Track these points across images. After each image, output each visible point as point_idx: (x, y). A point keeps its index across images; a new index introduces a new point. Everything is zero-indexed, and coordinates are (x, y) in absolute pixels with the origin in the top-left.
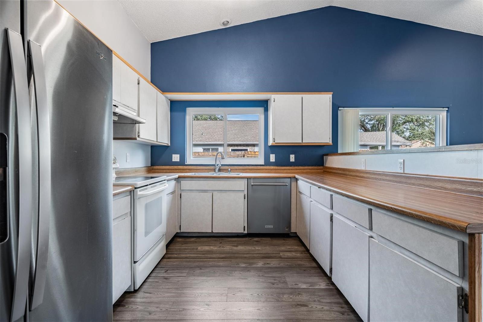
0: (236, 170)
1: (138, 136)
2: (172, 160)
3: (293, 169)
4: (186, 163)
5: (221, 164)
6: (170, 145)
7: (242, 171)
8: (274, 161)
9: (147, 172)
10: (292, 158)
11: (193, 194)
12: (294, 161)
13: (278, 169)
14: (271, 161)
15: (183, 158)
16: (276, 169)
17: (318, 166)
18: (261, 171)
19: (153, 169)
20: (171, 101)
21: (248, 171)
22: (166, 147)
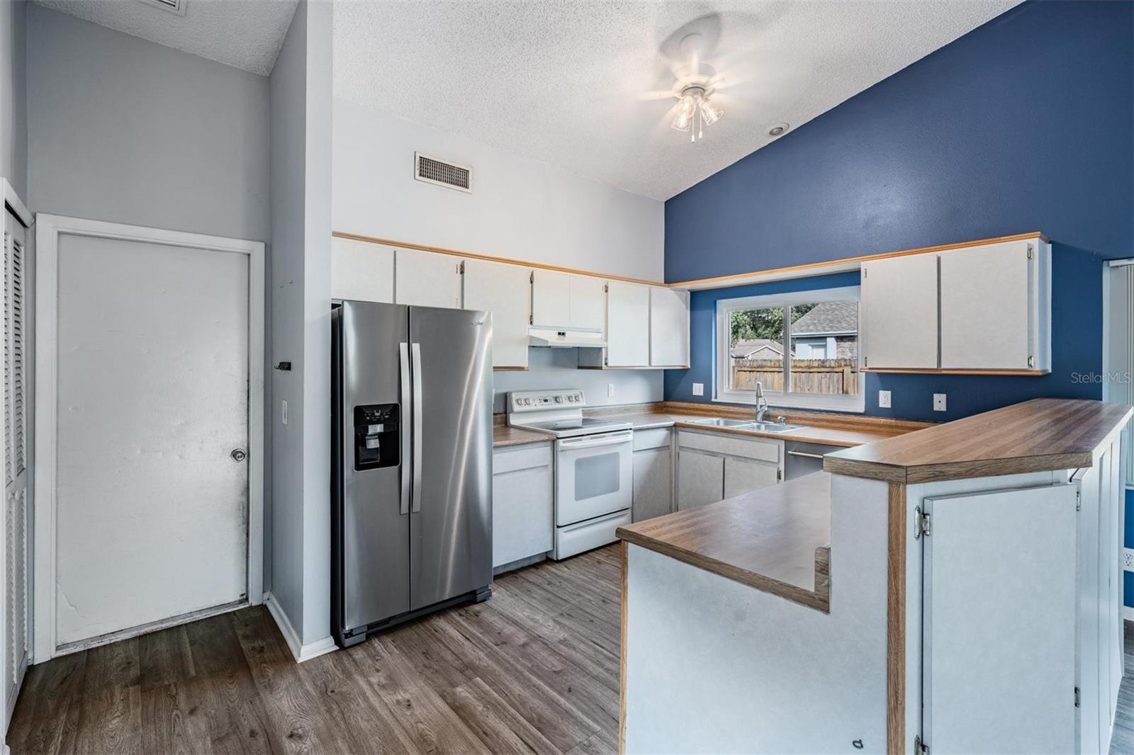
0: (799, 419)
1: (606, 364)
2: (692, 392)
4: (713, 400)
5: (768, 404)
6: (689, 367)
7: (812, 423)
8: (889, 405)
9: (650, 411)
10: (940, 402)
11: (696, 456)
12: (943, 409)
13: (897, 427)
14: (881, 405)
15: (708, 390)
16: (890, 426)
18: (855, 427)
19: (665, 406)
20: (691, 293)
21: (825, 423)
22: (684, 371)
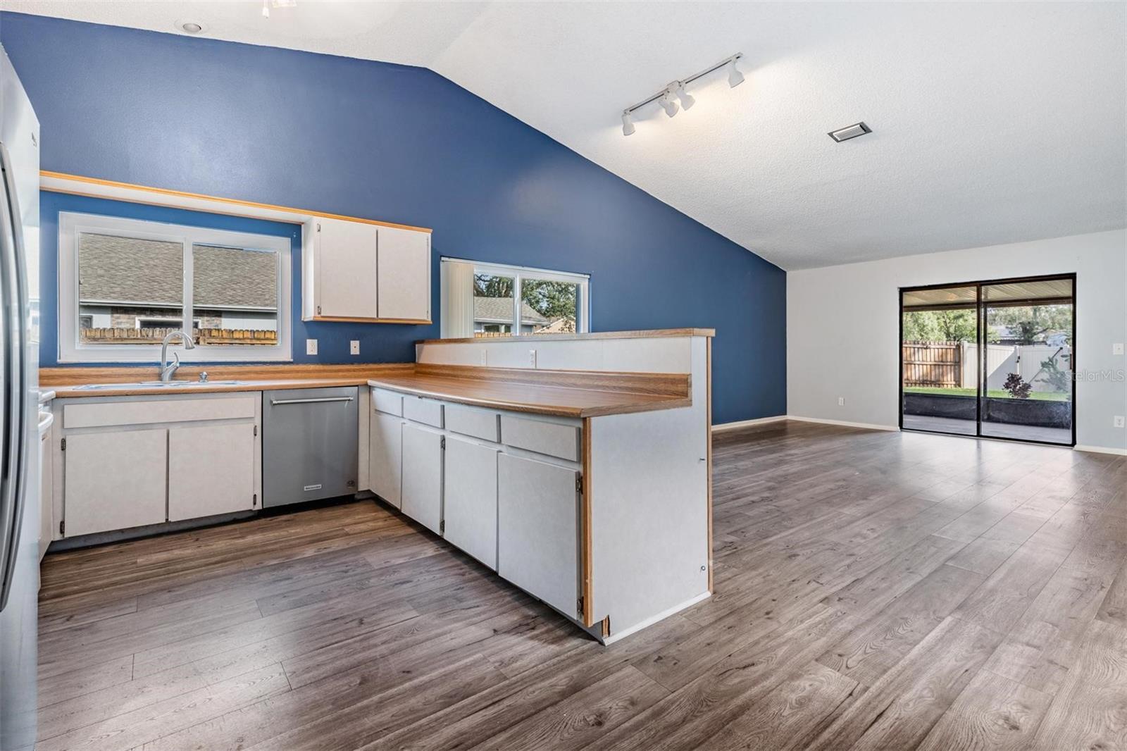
0: (221, 373)
3: (358, 369)
4: (58, 360)
5: (180, 361)
7: (237, 376)
8: (315, 353)
10: (355, 348)
12: (358, 353)
13: (324, 371)
14: (309, 352)
16: (319, 371)
17: (405, 362)
18: (286, 375)
21: (253, 375)
